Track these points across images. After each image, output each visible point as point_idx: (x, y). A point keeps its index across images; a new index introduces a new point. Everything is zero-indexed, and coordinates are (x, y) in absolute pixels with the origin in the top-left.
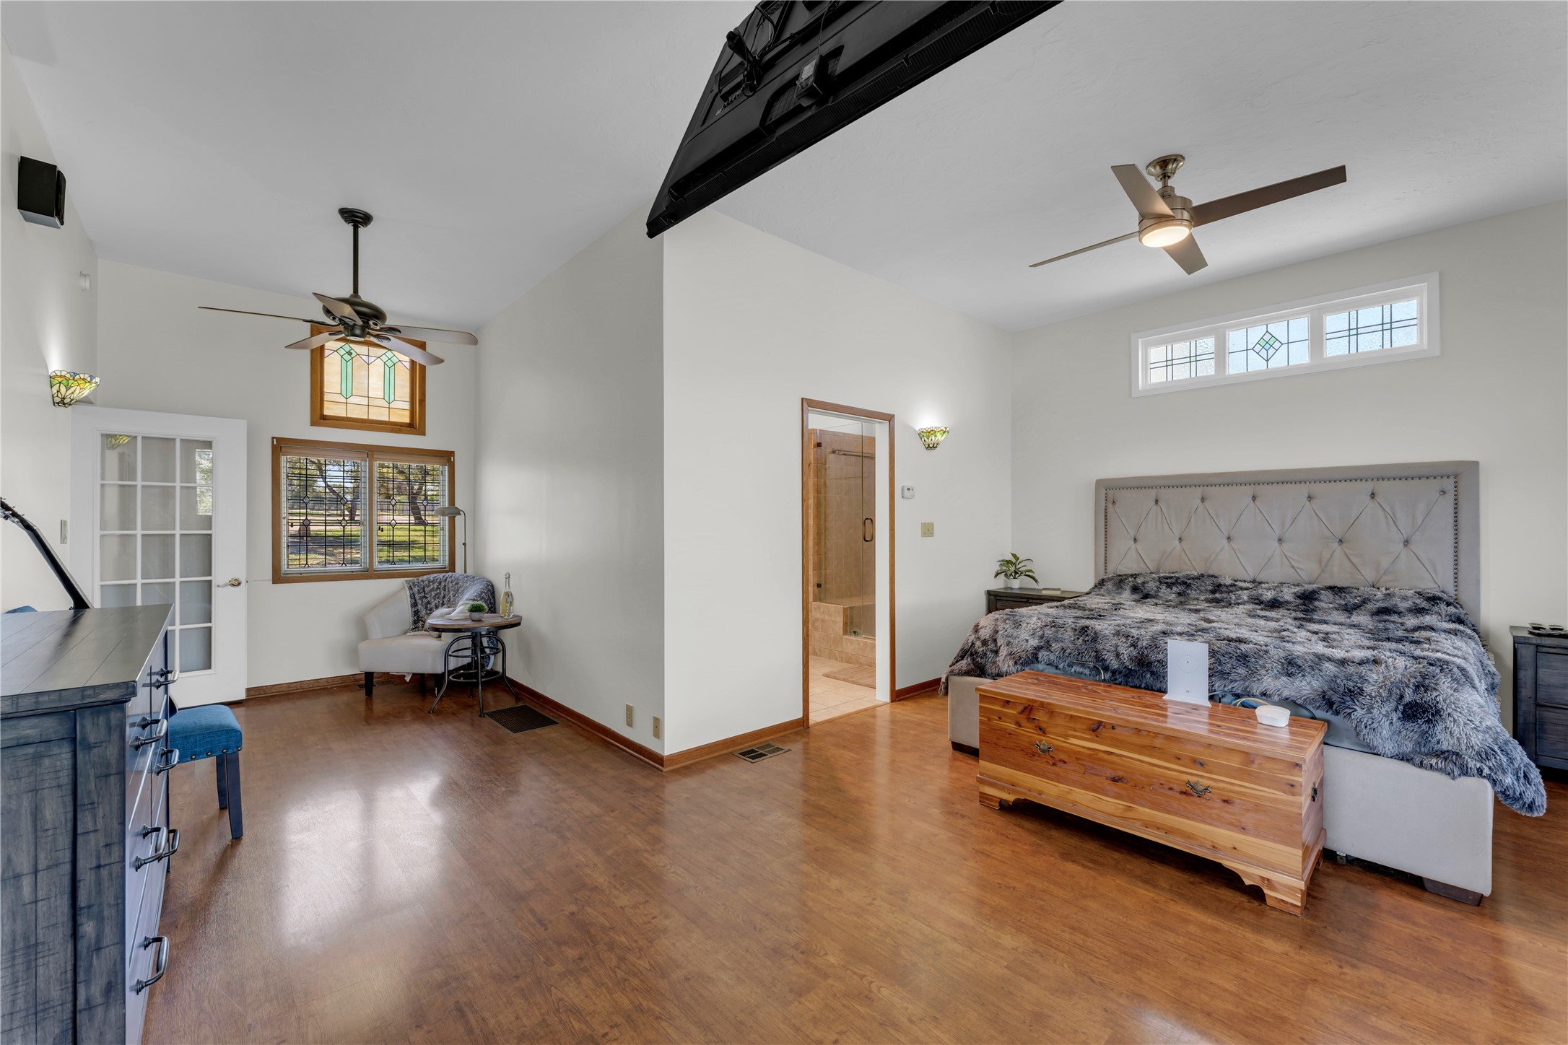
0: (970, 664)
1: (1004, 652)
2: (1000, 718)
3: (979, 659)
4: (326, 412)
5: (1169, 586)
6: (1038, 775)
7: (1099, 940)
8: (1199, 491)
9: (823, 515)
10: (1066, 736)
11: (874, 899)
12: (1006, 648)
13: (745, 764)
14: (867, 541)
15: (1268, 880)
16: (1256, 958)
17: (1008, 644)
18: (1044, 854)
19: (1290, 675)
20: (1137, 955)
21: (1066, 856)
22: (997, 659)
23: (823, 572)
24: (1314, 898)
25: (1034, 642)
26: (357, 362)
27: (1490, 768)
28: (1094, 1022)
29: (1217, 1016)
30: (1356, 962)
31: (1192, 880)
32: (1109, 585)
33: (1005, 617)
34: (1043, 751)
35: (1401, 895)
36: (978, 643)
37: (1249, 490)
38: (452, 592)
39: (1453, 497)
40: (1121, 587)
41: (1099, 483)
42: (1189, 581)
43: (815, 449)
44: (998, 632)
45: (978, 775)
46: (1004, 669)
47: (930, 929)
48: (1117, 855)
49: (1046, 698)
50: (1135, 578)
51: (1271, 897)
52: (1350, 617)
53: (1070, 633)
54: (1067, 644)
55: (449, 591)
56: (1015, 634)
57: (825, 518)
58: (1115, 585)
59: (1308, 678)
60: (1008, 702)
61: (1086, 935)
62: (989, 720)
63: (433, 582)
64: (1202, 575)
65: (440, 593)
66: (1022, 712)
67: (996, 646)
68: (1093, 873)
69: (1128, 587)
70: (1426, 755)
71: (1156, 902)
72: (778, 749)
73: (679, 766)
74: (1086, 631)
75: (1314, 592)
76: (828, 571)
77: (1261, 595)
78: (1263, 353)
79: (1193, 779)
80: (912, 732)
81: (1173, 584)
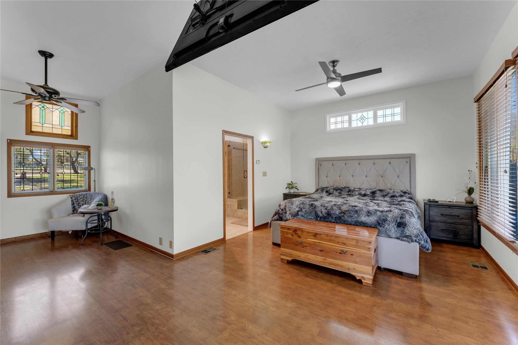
0: (278, 217)
1: (288, 213)
2: (287, 234)
3: (281, 215)
4: (33, 130)
5: (336, 190)
6: (298, 251)
7: (316, 301)
8: (344, 162)
9: (230, 169)
10: (306, 238)
11: (247, 296)
12: (289, 211)
13: (203, 255)
14: (245, 178)
15: (363, 277)
16: (360, 301)
17: (290, 210)
18: (300, 276)
19: (368, 216)
20: (327, 304)
21: (307, 276)
22: (286, 215)
23: (231, 188)
24: (375, 281)
25: (297, 209)
26: (47, 111)
27: (418, 240)
28: (315, 327)
29: (349, 320)
30: (386, 298)
31: (343, 279)
32: (319, 191)
33: (288, 202)
34: (300, 243)
35: (397, 278)
36: (280, 210)
37: (358, 162)
38: (89, 199)
39: (409, 164)
40: (323, 191)
41: (316, 159)
42: (342, 189)
43: (228, 147)
44: (286, 206)
45: (280, 253)
46: (288, 218)
47: (265, 304)
48: (322, 274)
49: (301, 227)
50: (327, 188)
51: (364, 282)
52: (384, 198)
53: (308, 206)
54: (307, 209)
55: (88, 199)
56: (291, 207)
57: (231, 170)
58: (321, 190)
59: (373, 217)
60: (289, 228)
61: (312, 300)
62: (283, 235)
63: (81, 195)
64: (345, 187)
65: (84, 200)
66: (293, 232)
67: (286, 211)
68: (314, 280)
69: (325, 191)
70: (403, 237)
71: (333, 287)
72: (215, 249)
73: (179, 257)
74: (313, 205)
75: (375, 191)
76: (232, 188)
77: (361, 193)
78: (361, 121)
79: (343, 249)
80: (260, 240)
81: (337, 190)
